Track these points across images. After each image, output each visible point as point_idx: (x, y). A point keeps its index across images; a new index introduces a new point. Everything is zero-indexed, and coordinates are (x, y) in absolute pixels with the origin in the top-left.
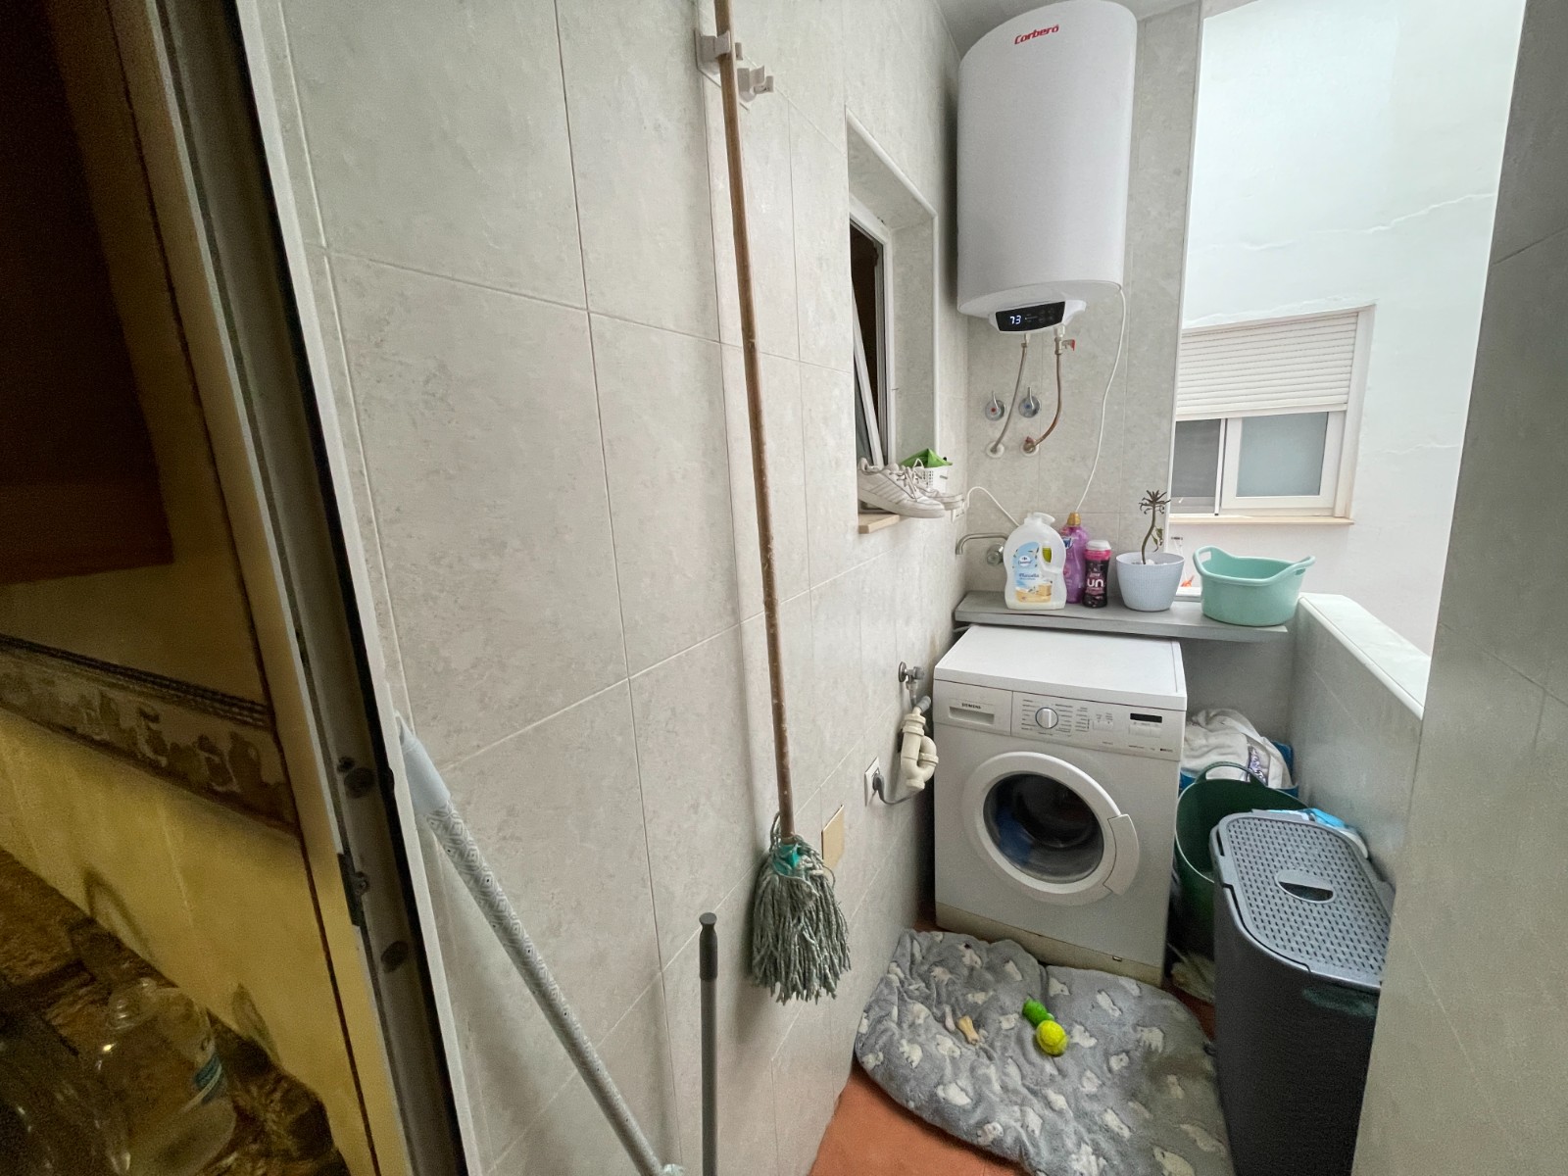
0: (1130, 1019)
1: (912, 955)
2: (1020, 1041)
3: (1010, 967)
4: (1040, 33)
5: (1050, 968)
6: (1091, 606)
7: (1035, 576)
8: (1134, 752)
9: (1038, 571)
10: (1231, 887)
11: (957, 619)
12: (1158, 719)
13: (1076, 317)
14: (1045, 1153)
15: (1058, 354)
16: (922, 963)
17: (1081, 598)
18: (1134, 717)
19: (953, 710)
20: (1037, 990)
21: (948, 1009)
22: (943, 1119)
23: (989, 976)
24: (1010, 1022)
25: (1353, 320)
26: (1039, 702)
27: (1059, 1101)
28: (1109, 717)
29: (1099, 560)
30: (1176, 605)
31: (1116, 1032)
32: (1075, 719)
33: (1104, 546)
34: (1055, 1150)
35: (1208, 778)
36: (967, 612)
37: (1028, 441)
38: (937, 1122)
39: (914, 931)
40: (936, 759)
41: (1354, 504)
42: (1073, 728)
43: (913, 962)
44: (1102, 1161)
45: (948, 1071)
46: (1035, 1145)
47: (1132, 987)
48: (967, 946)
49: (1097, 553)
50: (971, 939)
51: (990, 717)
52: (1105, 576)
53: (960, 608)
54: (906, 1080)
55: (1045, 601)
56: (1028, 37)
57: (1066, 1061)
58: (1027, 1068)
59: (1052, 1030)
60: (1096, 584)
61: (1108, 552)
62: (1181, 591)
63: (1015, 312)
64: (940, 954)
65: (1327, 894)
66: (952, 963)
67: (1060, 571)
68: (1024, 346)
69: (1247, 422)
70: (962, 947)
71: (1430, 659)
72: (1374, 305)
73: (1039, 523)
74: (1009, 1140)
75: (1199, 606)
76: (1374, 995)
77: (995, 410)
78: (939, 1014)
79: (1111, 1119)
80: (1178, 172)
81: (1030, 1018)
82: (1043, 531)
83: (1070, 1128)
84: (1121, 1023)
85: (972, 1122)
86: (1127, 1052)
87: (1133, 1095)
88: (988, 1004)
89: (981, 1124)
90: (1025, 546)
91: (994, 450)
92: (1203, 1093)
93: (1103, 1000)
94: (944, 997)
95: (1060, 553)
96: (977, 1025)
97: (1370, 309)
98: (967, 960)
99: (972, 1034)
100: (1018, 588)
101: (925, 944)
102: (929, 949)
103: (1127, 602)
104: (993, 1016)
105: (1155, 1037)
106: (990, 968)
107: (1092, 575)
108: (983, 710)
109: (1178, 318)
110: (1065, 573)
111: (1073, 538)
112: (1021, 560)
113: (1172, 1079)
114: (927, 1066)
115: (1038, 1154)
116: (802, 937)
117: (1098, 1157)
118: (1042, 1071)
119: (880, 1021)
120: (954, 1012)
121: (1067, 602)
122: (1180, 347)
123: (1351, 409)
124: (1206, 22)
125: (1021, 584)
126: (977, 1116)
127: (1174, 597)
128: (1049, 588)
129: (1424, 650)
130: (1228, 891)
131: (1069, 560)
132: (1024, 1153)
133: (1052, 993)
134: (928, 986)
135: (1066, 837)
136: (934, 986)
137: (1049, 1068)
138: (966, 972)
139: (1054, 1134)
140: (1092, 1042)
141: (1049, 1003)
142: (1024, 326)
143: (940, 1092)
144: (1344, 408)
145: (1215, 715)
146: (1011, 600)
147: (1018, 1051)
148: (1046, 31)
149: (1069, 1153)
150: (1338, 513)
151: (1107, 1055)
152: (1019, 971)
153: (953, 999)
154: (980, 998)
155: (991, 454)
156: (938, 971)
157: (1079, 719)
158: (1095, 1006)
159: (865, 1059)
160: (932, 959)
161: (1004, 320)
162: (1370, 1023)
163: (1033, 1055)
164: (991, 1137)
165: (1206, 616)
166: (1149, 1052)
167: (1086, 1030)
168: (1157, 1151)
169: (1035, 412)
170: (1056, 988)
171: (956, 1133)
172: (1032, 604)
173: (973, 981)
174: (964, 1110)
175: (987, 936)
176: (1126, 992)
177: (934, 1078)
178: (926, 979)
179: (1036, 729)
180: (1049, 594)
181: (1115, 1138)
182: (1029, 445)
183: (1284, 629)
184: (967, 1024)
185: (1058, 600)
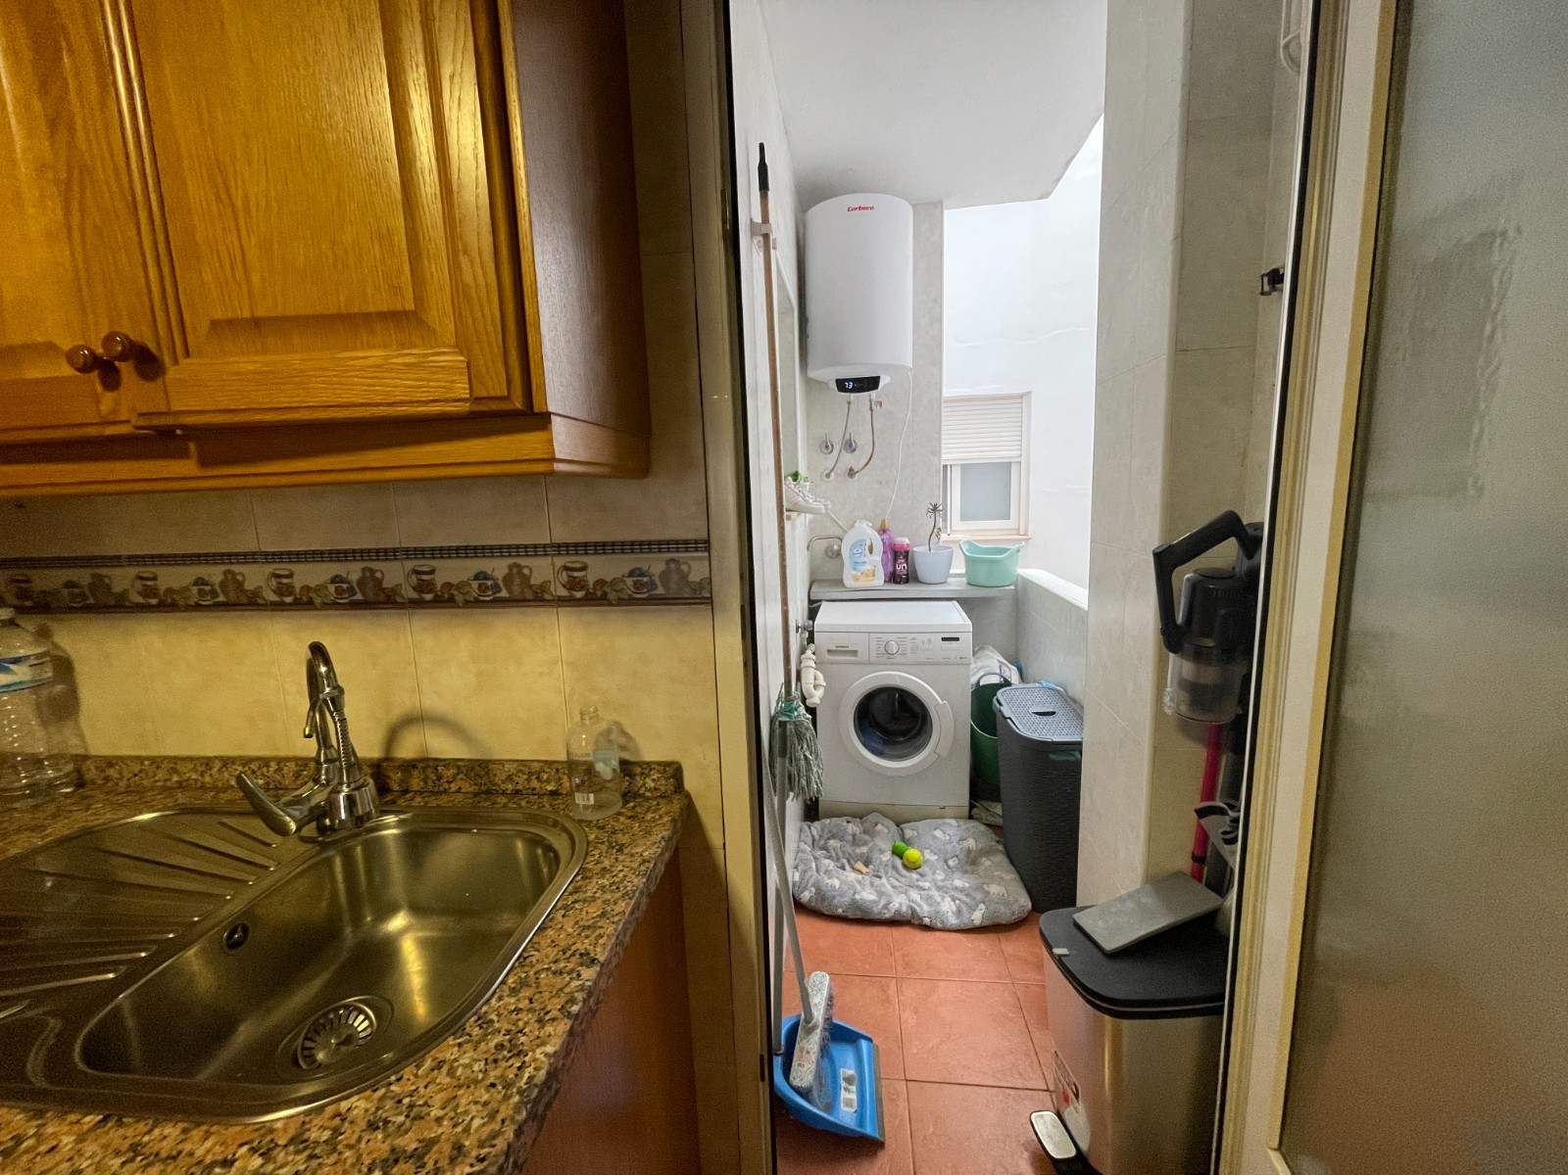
0: (955, 839)
1: (813, 836)
2: (894, 867)
3: (879, 827)
4: (863, 208)
5: (902, 826)
6: (899, 583)
7: (865, 562)
8: (946, 663)
9: (866, 560)
10: (1010, 718)
11: (812, 598)
12: (957, 639)
13: (885, 385)
14: (926, 908)
15: (872, 410)
16: (820, 840)
17: (893, 578)
18: (944, 639)
19: (829, 651)
20: (897, 837)
21: (845, 861)
22: (862, 911)
23: (866, 837)
24: (887, 857)
25: (1019, 401)
26: (886, 637)
27: (926, 885)
28: (929, 641)
29: (903, 551)
30: (950, 580)
31: (949, 848)
32: (909, 646)
33: (906, 541)
34: (930, 905)
35: (981, 684)
36: (817, 594)
37: (851, 470)
38: (859, 915)
39: (809, 823)
40: (824, 684)
41: (1030, 524)
42: (908, 652)
43: (814, 840)
44: (957, 902)
45: (859, 887)
46: (920, 906)
47: (953, 822)
48: (848, 822)
49: (902, 546)
50: (849, 818)
51: (855, 653)
52: (907, 562)
53: (813, 590)
54: (834, 897)
55: (872, 580)
56: (856, 209)
57: (925, 869)
58: (903, 880)
59: (912, 853)
60: (902, 567)
61: (908, 545)
62: (952, 571)
63: (849, 380)
64: (830, 832)
65: (1054, 713)
66: (840, 834)
67: (879, 559)
68: (849, 403)
69: (964, 467)
70: (845, 823)
71: (1087, 591)
72: (1030, 392)
73: (864, 525)
74: (904, 909)
75: (964, 579)
76: (1079, 744)
77: (827, 447)
78: (839, 865)
79: (958, 883)
80: (935, 301)
81: (898, 853)
82: (867, 531)
83: (936, 894)
84: (950, 842)
85: (880, 907)
86: (957, 856)
87: (966, 872)
88: (871, 851)
89: (886, 907)
90: (857, 542)
91: (828, 476)
92: (1001, 858)
93: (938, 833)
94: (841, 855)
95: (879, 547)
96: (867, 865)
97: (1029, 393)
98: (850, 831)
99: (864, 870)
100: (853, 573)
101: (819, 828)
102: (822, 830)
103: (921, 579)
104: (875, 855)
105: (971, 843)
106: (865, 832)
107: (899, 561)
108: (851, 648)
109: (941, 392)
110: (882, 561)
111: (885, 537)
112: (855, 552)
113: (984, 859)
114: (845, 887)
115: (922, 909)
116: (805, 756)
117: (954, 901)
118: (912, 878)
119: (805, 871)
120: (849, 861)
121: (885, 581)
122: (943, 410)
123: (1023, 460)
124: (946, 212)
125: (855, 569)
126: (883, 902)
127: (949, 575)
128: (874, 571)
129: (1083, 587)
130: (1009, 721)
131: (885, 552)
132: (914, 912)
133: (907, 837)
134: (828, 851)
135: (903, 734)
136: (832, 851)
137: (915, 876)
138: (851, 838)
139: (929, 899)
140: (936, 857)
141: (908, 842)
142: (853, 390)
143: (857, 897)
144: (1019, 460)
145: (979, 650)
146: (848, 582)
147: (894, 873)
148: (867, 208)
149: (939, 904)
150: (1022, 532)
151: (946, 862)
152: (885, 829)
153: (847, 855)
154: (864, 849)
155: (825, 479)
156: (832, 842)
157: (911, 645)
158: (934, 837)
159: (802, 896)
160: (826, 836)
161: (841, 385)
162: (1079, 763)
163: (904, 872)
164: (893, 911)
165: (969, 584)
166: (969, 851)
167: (932, 851)
168: (985, 886)
169: (854, 450)
170: (909, 833)
171: (871, 917)
172: (863, 583)
173: (855, 842)
174: (874, 902)
175: (859, 815)
176: (950, 825)
177: (852, 892)
178: (824, 848)
179: (887, 656)
180: (874, 575)
181: (962, 890)
182: (851, 473)
183: (1012, 587)
184: (859, 865)
185: (879, 580)
